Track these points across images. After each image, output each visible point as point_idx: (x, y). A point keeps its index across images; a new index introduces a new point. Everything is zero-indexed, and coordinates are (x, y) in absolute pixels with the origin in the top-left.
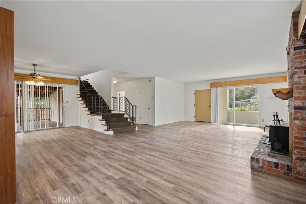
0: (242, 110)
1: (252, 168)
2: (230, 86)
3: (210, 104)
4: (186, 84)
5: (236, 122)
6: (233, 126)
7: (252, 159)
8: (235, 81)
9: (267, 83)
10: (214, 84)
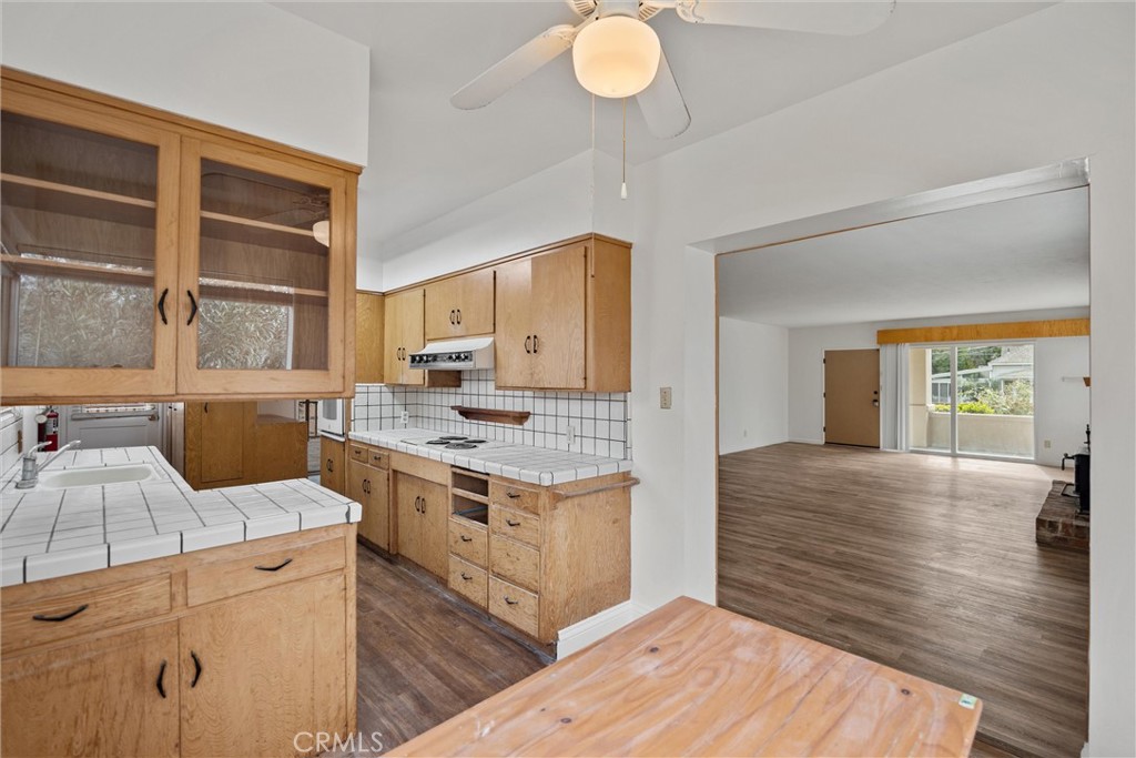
0: (973, 412)
1: (1040, 542)
2: (943, 340)
3: (876, 393)
4: (794, 332)
5: (960, 449)
6: (950, 459)
7: (1040, 522)
8: (959, 327)
9: (1060, 335)
10: (891, 335)
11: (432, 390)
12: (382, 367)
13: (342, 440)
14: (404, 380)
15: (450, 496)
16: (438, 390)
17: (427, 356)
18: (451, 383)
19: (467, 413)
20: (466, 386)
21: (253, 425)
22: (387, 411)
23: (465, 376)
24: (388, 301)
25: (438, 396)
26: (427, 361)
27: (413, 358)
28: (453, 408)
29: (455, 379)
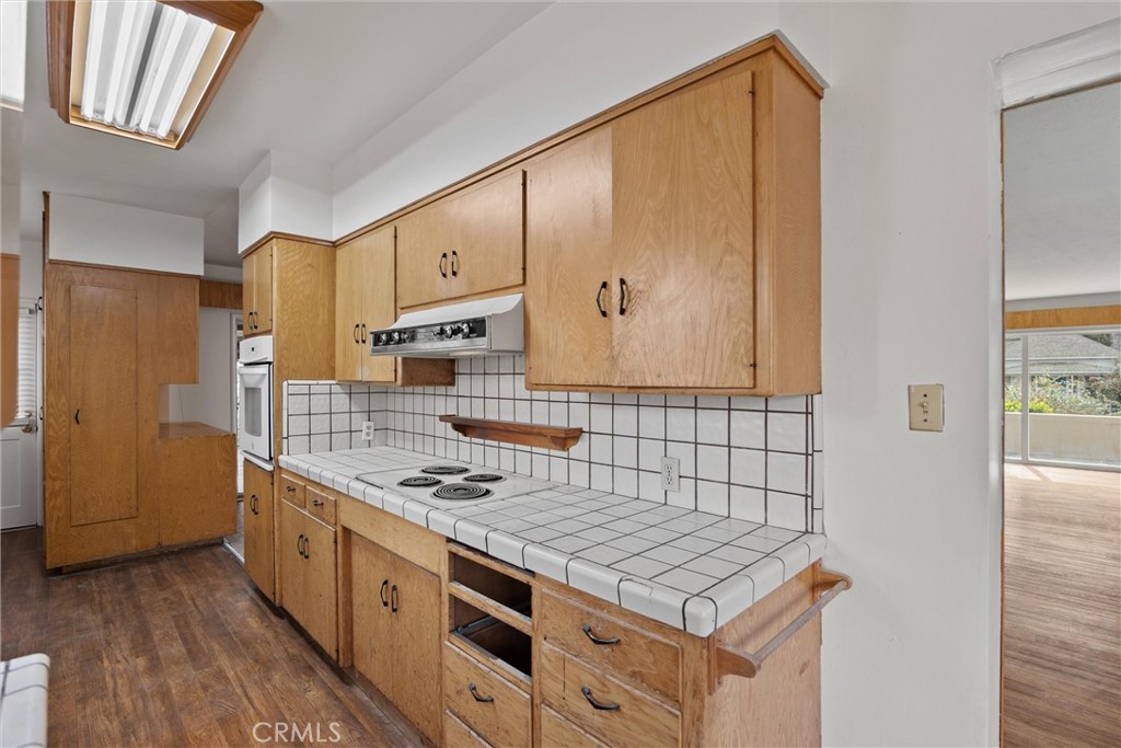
5: (1032, 455)
11: (409, 389)
12: (333, 355)
13: (269, 467)
14: (364, 374)
15: (446, 599)
16: (419, 389)
17: (400, 332)
18: (440, 379)
19: (464, 427)
20: (463, 384)
21: (153, 441)
22: (341, 422)
23: (461, 368)
24: (341, 253)
25: (419, 399)
26: (400, 341)
27: (377, 338)
28: (443, 418)
29: (443, 371)
